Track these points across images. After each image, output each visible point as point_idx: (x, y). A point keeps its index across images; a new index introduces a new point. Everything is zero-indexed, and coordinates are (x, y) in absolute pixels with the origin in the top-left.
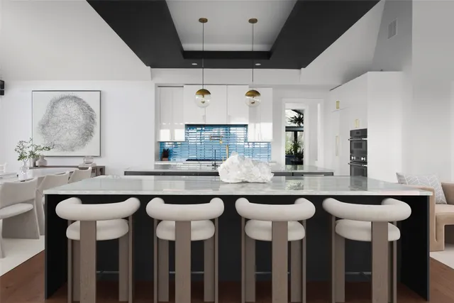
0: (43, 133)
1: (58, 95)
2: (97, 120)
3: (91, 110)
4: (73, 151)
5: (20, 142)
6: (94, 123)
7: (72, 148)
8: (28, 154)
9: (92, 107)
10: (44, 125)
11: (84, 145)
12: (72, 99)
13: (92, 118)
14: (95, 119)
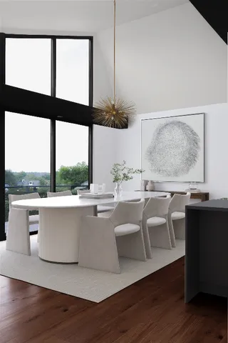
0: (150, 159)
1: (163, 122)
2: (201, 144)
3: (194, 134)
4: (177, 176)
5: (115, 165)
6: (198, 148)
7: (176, 173)
8: (122, 176)
9: (195, 130)
10: (151, 152)
11: (188, 170)
12: (175, 125)
13: (195, 142)
14: (199, 143)
